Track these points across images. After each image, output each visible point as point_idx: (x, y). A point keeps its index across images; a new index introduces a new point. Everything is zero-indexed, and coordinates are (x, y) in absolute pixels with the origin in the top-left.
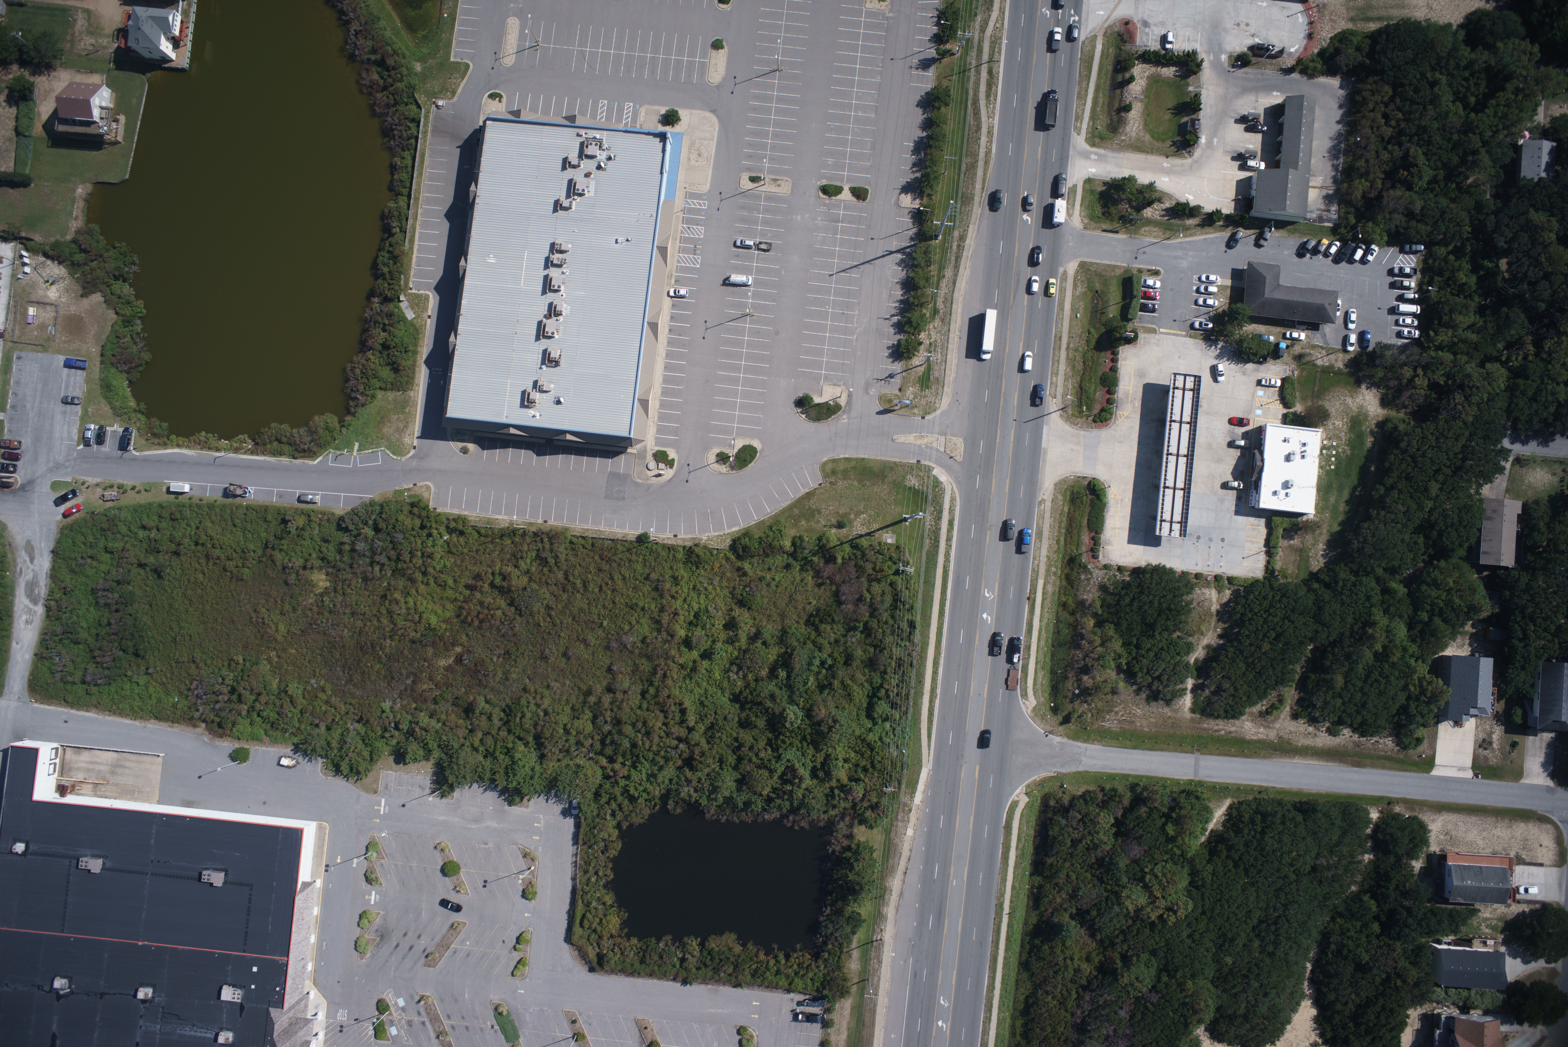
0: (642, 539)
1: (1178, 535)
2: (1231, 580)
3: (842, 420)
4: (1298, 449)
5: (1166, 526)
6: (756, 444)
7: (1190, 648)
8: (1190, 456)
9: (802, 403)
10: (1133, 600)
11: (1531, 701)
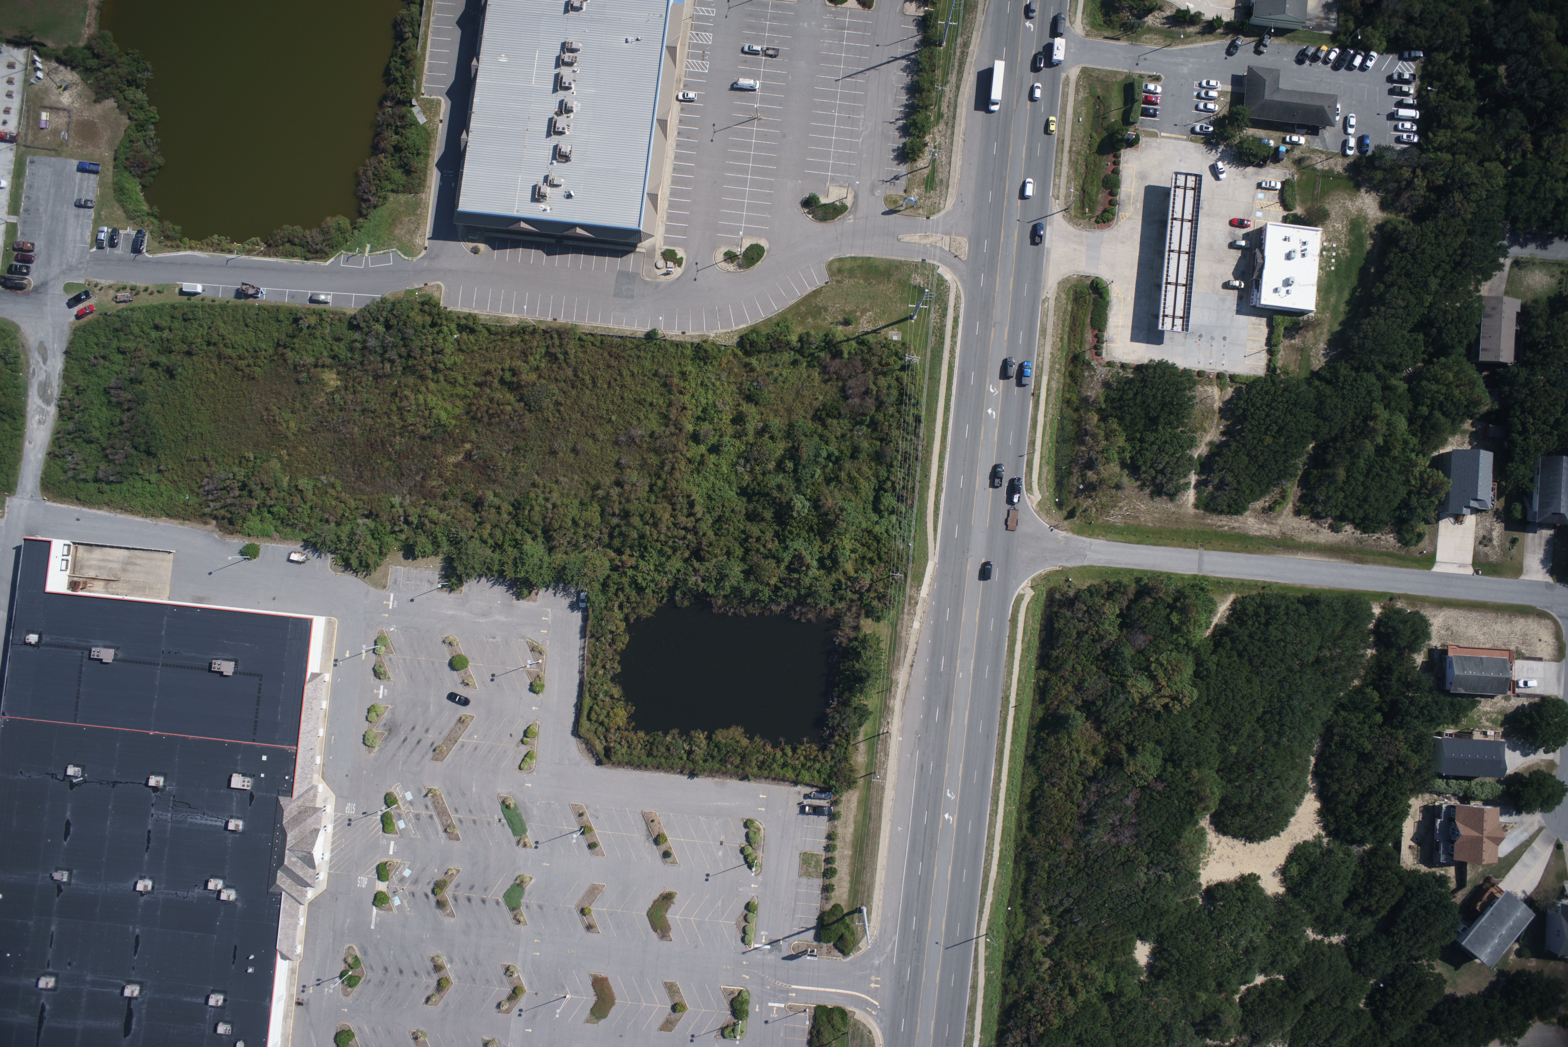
0: (651, 336)
1: (1180, 329)
2: (1233, 378)
3: (848, 220)
4: (1298, 248)
5: (1168, 321)
6: (764, 243)
7: (1192, 443)
8: (1191, 253)
9: (809, 203)
10: (1136, 394)
11: (1530, 496)
